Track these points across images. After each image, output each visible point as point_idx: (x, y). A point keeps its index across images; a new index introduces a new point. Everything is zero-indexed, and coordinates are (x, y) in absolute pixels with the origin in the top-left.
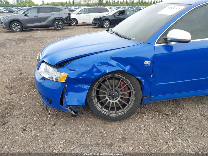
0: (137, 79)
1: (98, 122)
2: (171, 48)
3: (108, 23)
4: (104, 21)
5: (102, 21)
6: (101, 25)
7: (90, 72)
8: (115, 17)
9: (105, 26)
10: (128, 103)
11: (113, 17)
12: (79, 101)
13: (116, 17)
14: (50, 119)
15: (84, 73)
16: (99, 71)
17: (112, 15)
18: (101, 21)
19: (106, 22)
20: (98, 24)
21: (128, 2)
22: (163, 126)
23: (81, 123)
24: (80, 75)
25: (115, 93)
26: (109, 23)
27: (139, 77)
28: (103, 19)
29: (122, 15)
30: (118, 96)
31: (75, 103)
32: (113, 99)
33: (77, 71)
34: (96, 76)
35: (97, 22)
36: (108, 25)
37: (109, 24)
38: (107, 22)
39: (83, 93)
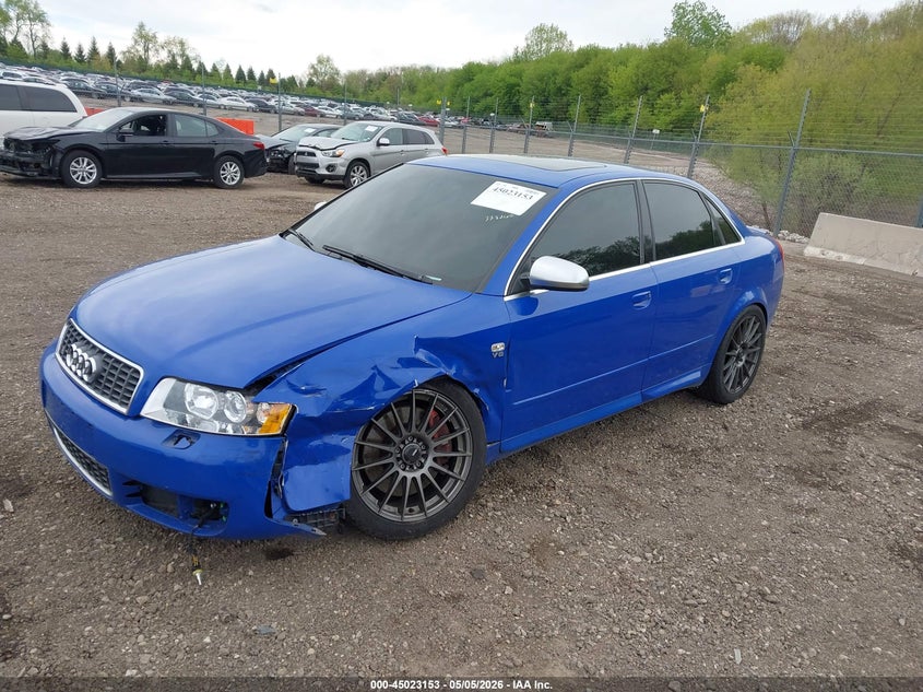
0: (473, 395)
1: (373, 552)
2: (534, 302)
3: (88, 164)
4: (70, 155)
5: (59, 156)
6: (50, 171)
7: (365, 390)
8: (122, 139)
9: (74, 177)
10: (451, 469)
11: (113, 139)
12: (327, 490)
13: (128, 140)
14: (203, 584)
15: (347, 396)
16: (390, 384)
17: (109, 131)
18: (54, 152)
19: (78, 162)
20: (38, 165)
21: (119, 57)
22: (544, 517)
23: (321, 567)
24: (336, 405)
25: (417, 446)
26: (93, 165)
27: (476, 391)
28: (62, 145)
29: (153, 133)
30: (426, 457)
31: (319, 501)
32: (411, 467)
33: (324, 393)
34: (382, 401)
35: (28, 156)
36: (91, 174)
37: (95, 170)
38: (86, 160)
39: (338, 464)
